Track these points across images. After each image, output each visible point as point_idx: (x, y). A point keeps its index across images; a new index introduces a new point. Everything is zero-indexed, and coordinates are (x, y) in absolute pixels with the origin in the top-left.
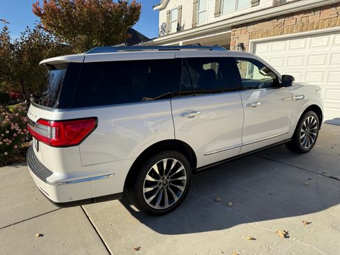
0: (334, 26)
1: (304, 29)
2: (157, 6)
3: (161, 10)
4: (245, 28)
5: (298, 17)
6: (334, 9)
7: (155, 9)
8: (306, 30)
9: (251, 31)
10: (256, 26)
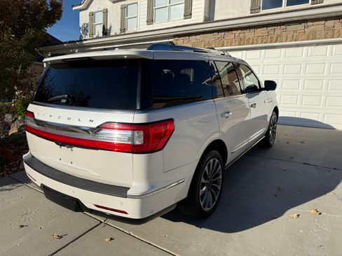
0: (266, 43)
1: (242, 43)
2: (76, 6)
3: (81, 10)
4: (187, 37)
5: (237, 33)
6: (265, 29)
7: (74, 8)
8: (244, 44)
9: (193, 41)
10: (198, 37)
